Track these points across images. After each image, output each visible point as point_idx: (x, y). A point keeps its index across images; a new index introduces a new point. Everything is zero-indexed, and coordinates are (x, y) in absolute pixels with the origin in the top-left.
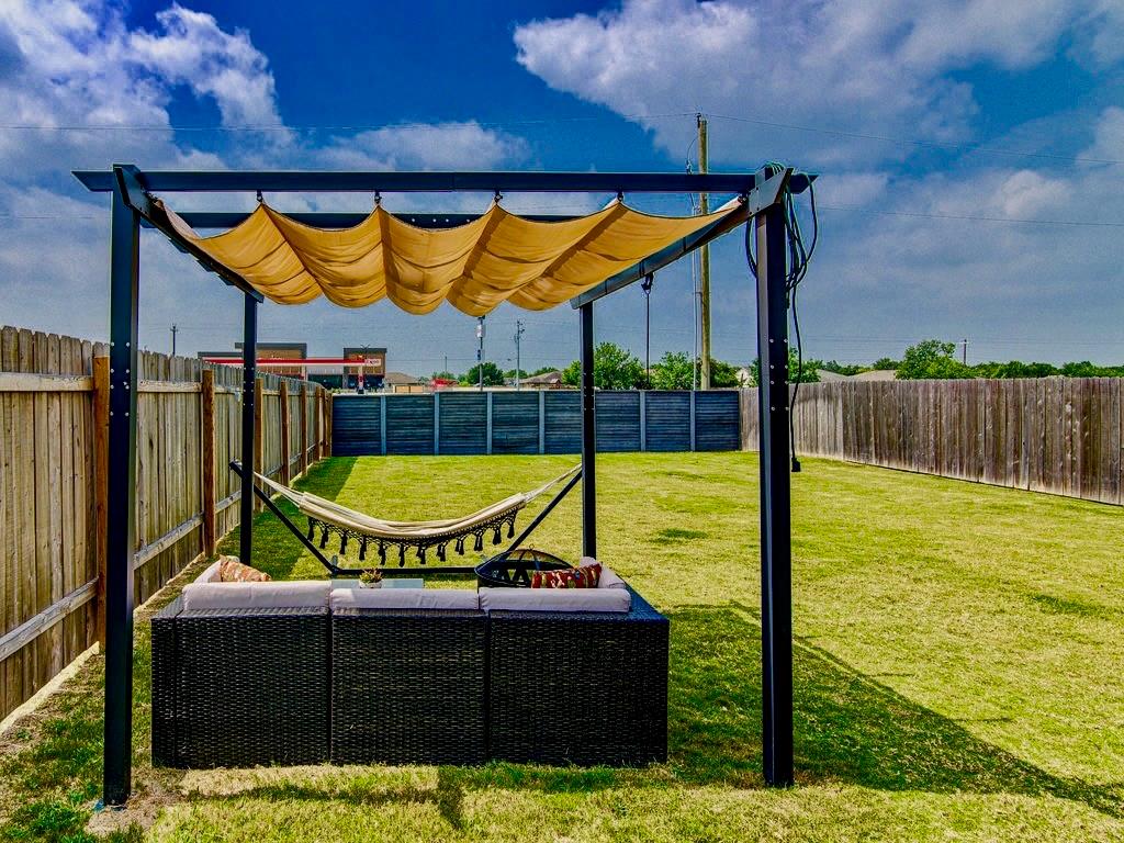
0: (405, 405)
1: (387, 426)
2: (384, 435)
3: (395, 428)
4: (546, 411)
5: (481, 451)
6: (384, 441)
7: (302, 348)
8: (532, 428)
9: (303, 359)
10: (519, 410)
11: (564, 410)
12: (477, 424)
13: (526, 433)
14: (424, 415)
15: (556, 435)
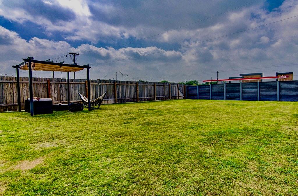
0: (204, 88)
1: (199, 93)
2: (198, 95)
3: (201, 93)
4: (242, 89)
5: (223, 99)
6: (198, 96)
7: (261, 74)
8: (238, 93)
9: (262, 77)
10: (234, 88)
11: (248, 88)
12: (222, 92)
13: (236, 94)
14: (207, 90)
15: (246, 95)
